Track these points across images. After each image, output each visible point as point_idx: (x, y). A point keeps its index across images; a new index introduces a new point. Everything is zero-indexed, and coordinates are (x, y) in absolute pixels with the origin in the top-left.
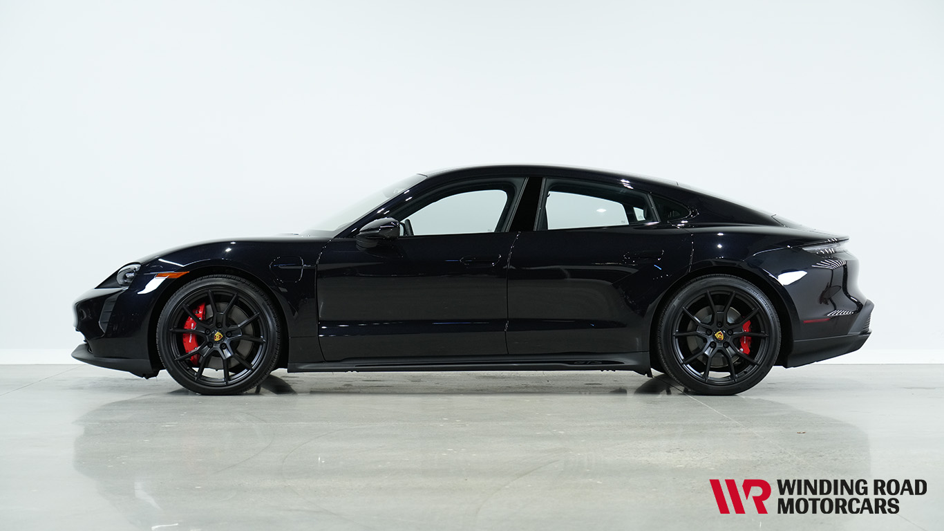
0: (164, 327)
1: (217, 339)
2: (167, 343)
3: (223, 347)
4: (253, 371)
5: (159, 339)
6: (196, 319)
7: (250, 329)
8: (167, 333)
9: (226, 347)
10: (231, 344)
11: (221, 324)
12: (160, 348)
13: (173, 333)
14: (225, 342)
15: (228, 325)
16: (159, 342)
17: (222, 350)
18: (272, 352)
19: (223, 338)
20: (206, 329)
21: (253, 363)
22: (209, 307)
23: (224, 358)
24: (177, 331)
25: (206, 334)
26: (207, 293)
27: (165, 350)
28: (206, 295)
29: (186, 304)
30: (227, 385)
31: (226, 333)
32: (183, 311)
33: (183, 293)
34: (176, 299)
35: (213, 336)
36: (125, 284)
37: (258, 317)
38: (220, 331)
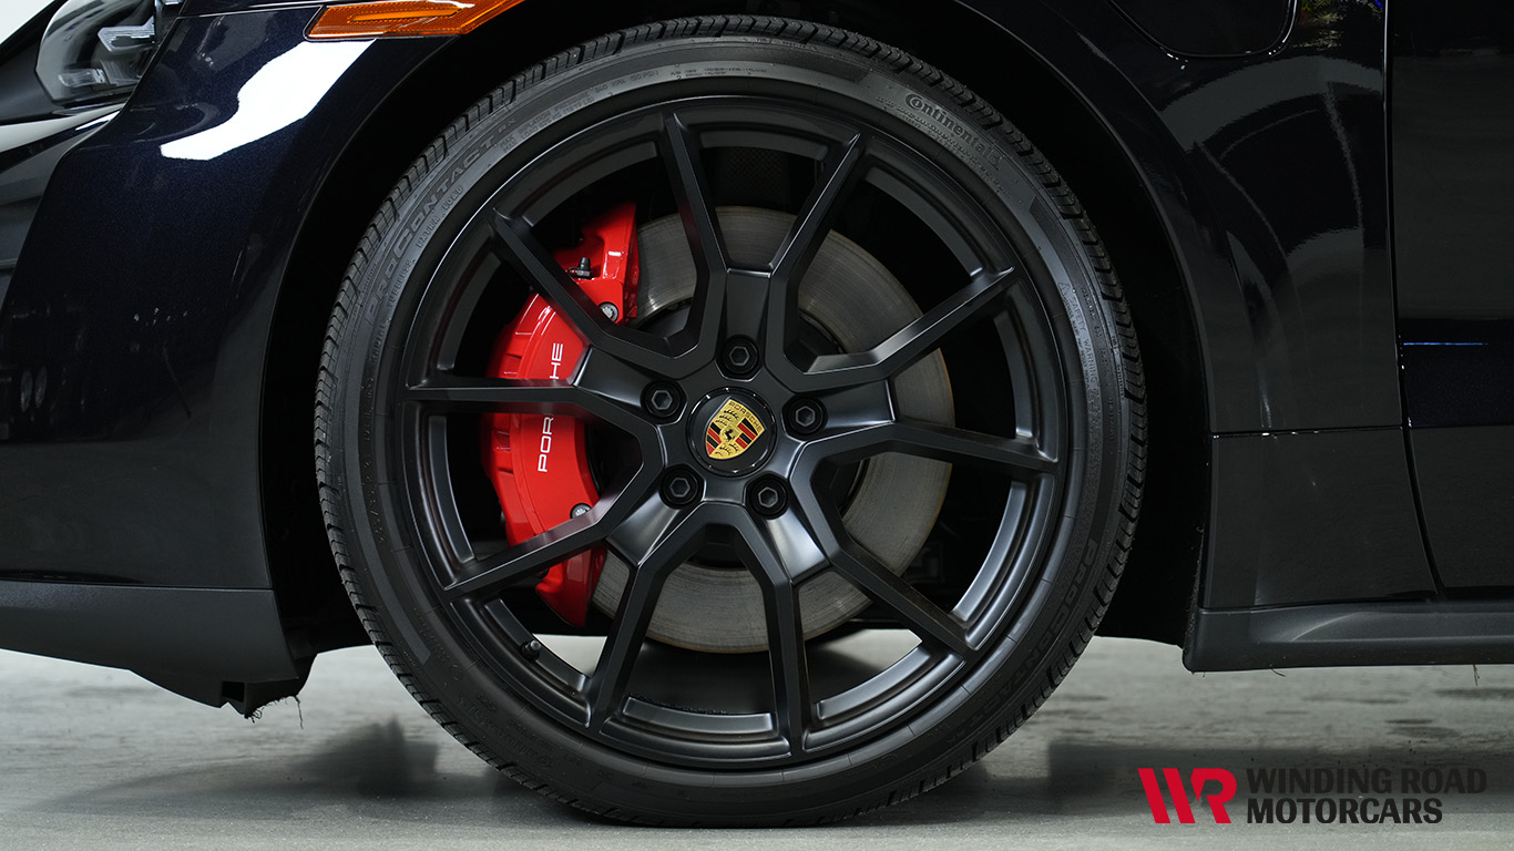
0: (368, 370)
1: (726, 449)
2: (394, 478)
3: (769, 497)
4: (974, 660)
5: (337, 446)
6: (581, 313)
7: (932, 385)
8: (391, 415)
9: (789, 502)
10: (818, 483)
11: (757, 346)
12: (343, 510)
13: (429, 407)
14: (784, 467)
15: (802, 359)
16: (338, 467)
17: (761, 516)
18: (1097, 532)
19: (769, 443)
20: (654, 383)
21: (965, 607)
22: (668, 235)
23: (777, 578)
24: (460, 392)
25: (645, 411)
26: (659, 138)
27: (376, 524)
28: (650, 151)
29: (517, 213)
30: (800, 758)
31: (788, 410)
32: (493, 262)
33: (497, 136)
34: (450, 177)
35: (695, 432)
36: (94, 96)
37: (999, 300)
38: (742, 395)
